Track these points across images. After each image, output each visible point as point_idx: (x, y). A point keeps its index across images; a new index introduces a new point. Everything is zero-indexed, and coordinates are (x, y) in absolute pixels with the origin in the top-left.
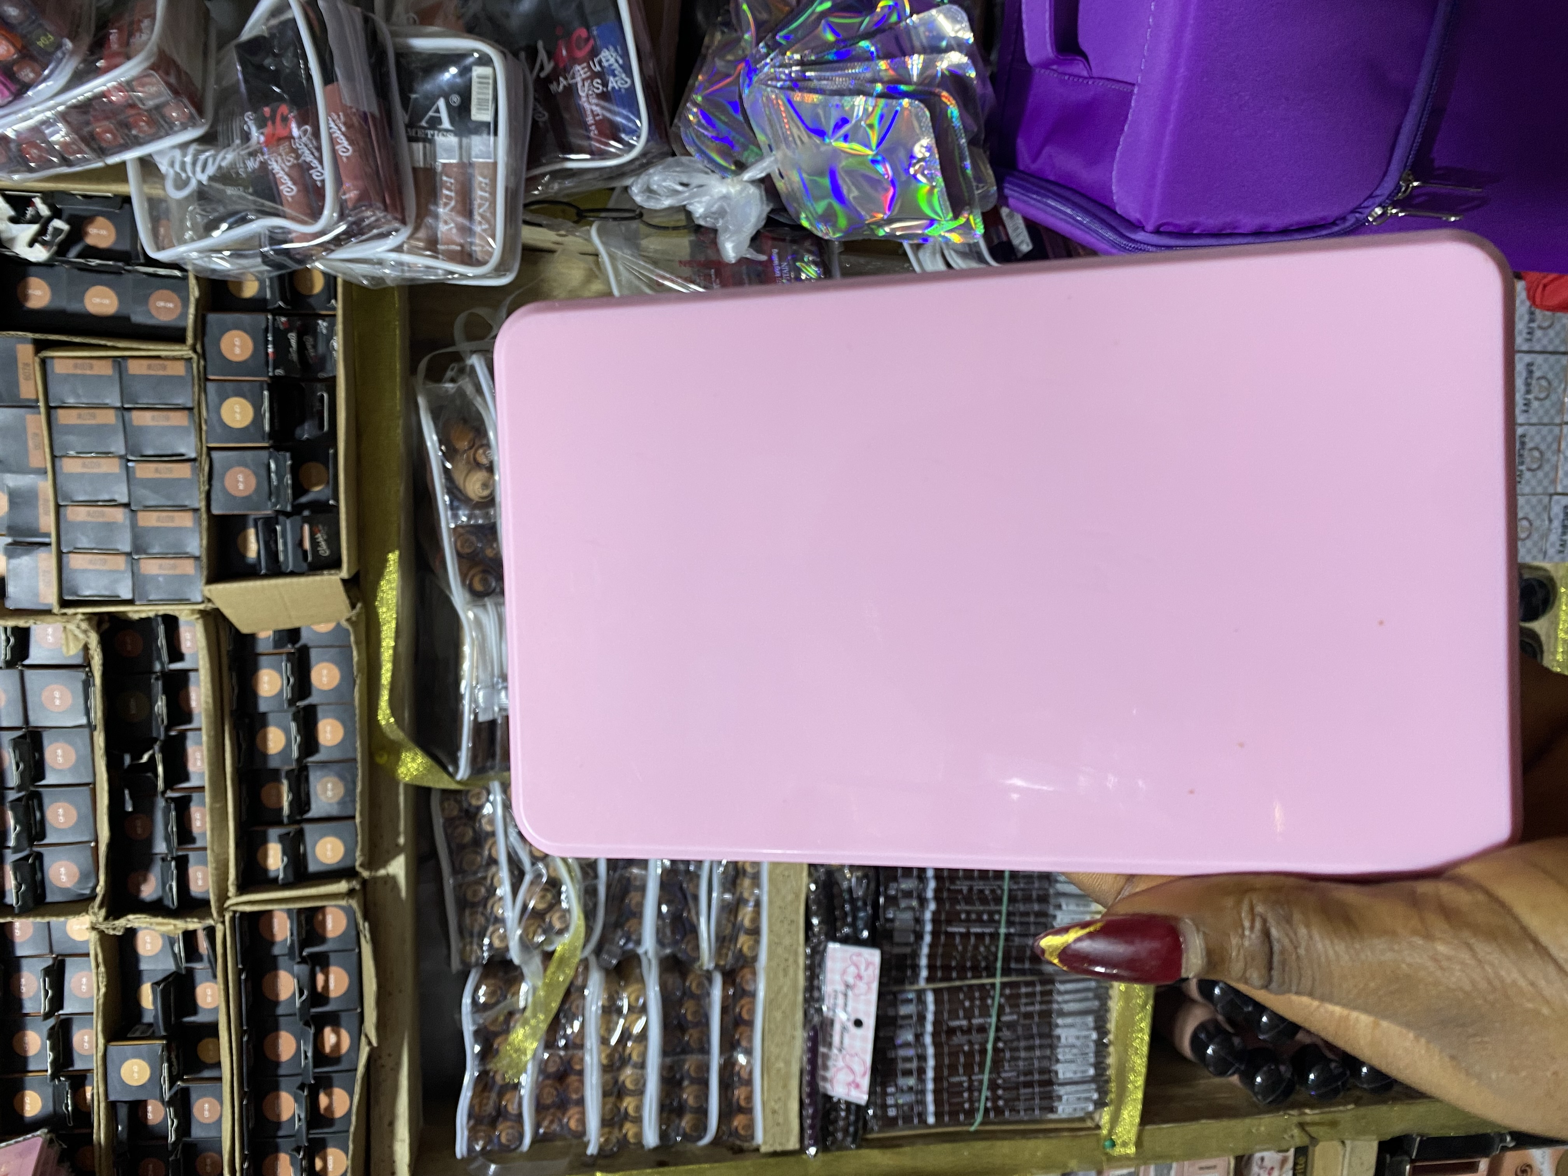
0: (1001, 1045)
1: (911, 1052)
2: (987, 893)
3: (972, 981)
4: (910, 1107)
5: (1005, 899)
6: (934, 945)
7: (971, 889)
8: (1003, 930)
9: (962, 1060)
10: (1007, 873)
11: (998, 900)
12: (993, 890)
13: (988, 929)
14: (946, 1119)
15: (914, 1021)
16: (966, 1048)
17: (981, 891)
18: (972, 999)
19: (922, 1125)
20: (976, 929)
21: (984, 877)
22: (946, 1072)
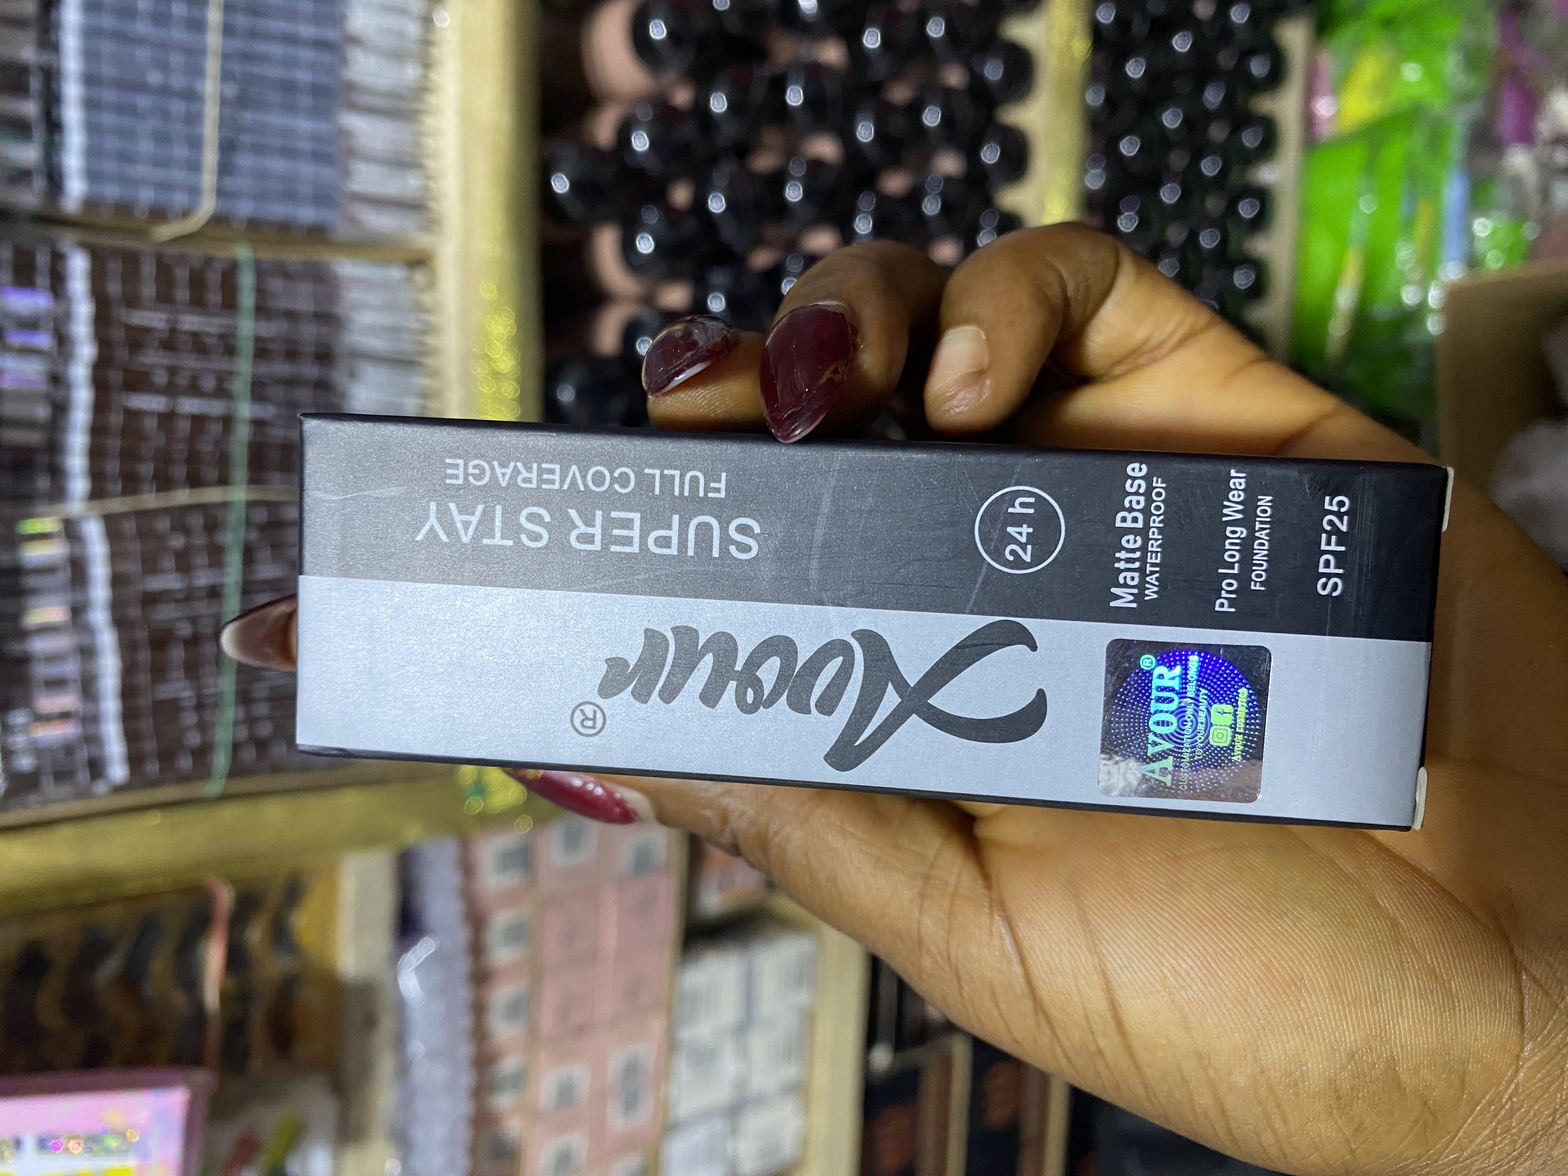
1: (61, 643)
2: (209, 341)
3: (182, 497)
4: (69, 749)
5: (246, 347)
6: (97, 430)
7: (173, 331)
8: (245, 410)
9: (177, 653)
10: (247, 299)
11: (231, 351)
12: (221, 336)
13: (215, 408)
14: (152, 767)
15: (64, 576)
16: (185, 630)
17: (196, 336)
18: (186, 531)
19: (100, 788)
20: (189, 406)
21: (198, 303)
22: (143, 678)
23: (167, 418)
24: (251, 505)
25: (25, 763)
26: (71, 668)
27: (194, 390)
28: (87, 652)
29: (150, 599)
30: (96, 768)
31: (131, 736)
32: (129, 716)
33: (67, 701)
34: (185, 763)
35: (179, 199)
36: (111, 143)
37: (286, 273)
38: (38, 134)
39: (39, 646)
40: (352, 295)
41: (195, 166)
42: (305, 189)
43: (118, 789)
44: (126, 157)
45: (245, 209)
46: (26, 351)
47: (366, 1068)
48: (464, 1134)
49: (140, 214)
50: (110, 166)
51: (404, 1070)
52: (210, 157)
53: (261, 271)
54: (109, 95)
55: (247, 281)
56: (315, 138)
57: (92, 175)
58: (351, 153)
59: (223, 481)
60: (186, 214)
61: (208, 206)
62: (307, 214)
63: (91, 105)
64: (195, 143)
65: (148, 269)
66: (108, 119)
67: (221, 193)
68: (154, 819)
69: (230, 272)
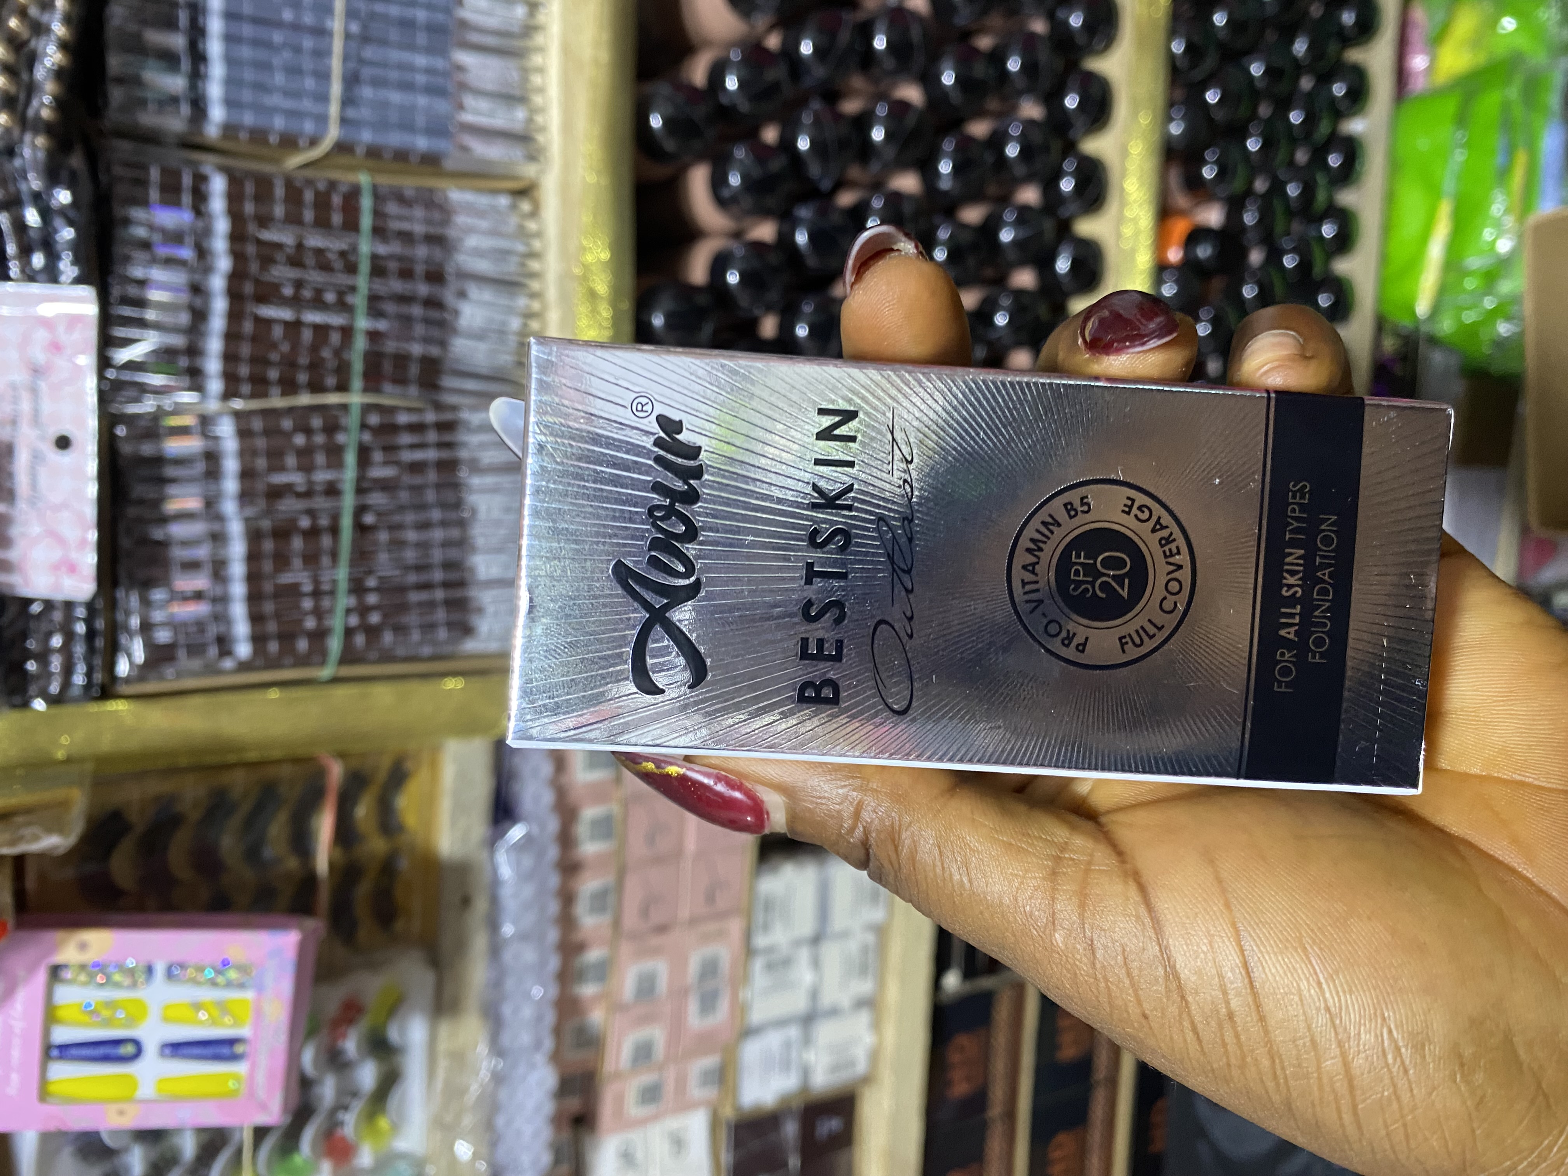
0: (369, 519)
1: (196, 529)
2: (331, 256)
3: (305, 399)
4: (200, 625)
5: (365, 267)
6: (231, 336)
7: (300, 246)
8: (363, 323)
9: (297, 543)
10: (366, 221)
11: (352, 269)
12: (343, 254)
13: (336, 320)
14: (273, 647)
15: (200, 467)
16: (305, 523)
17: (319, 252)
18: (308, 431)
19: (228, 664)
20: (312, 317)
21: (322, 223)
22: (267, 566)
23: (293, 327)
24: (367, 409)
25: (163, 636)
26: (202, 552)
27: (318, 303)
28: (218, 538)
29: (276, 493)
30: (224, 644)
31: (256, 618)
32: (254, 598)
33: (200, 582)
34: (302, 645)
35: (309, 127)
36: (249, 75)
37: (401, 198)
38: (185, 64)
39: (178, 530)
40: (461, 220)
41: (323, 98)
42: (420, 121)
43: (244, 667)
44: (261, 87)
45: (366, 136)
46: (170, 262)
47: (461, 946)
48: (550, 1017)
49: (273, 139)
50: (247, 95)
51: (495, 950)
52: (336, 89)
53: (378, 196)
54: (247, 30)
55: (366, 203)
56: (429, 71)
57: (230, 103)
58: (463, 87)
59: (343, 387)
60: (314, 142)
61: (333, 133)
62: (422, 143)
63: (230, 39)
64: (324, 76)
65: (279, 191)
66: (246, 52)
67: (344, 121)
68: (274, 694)
69: (353, 195)
